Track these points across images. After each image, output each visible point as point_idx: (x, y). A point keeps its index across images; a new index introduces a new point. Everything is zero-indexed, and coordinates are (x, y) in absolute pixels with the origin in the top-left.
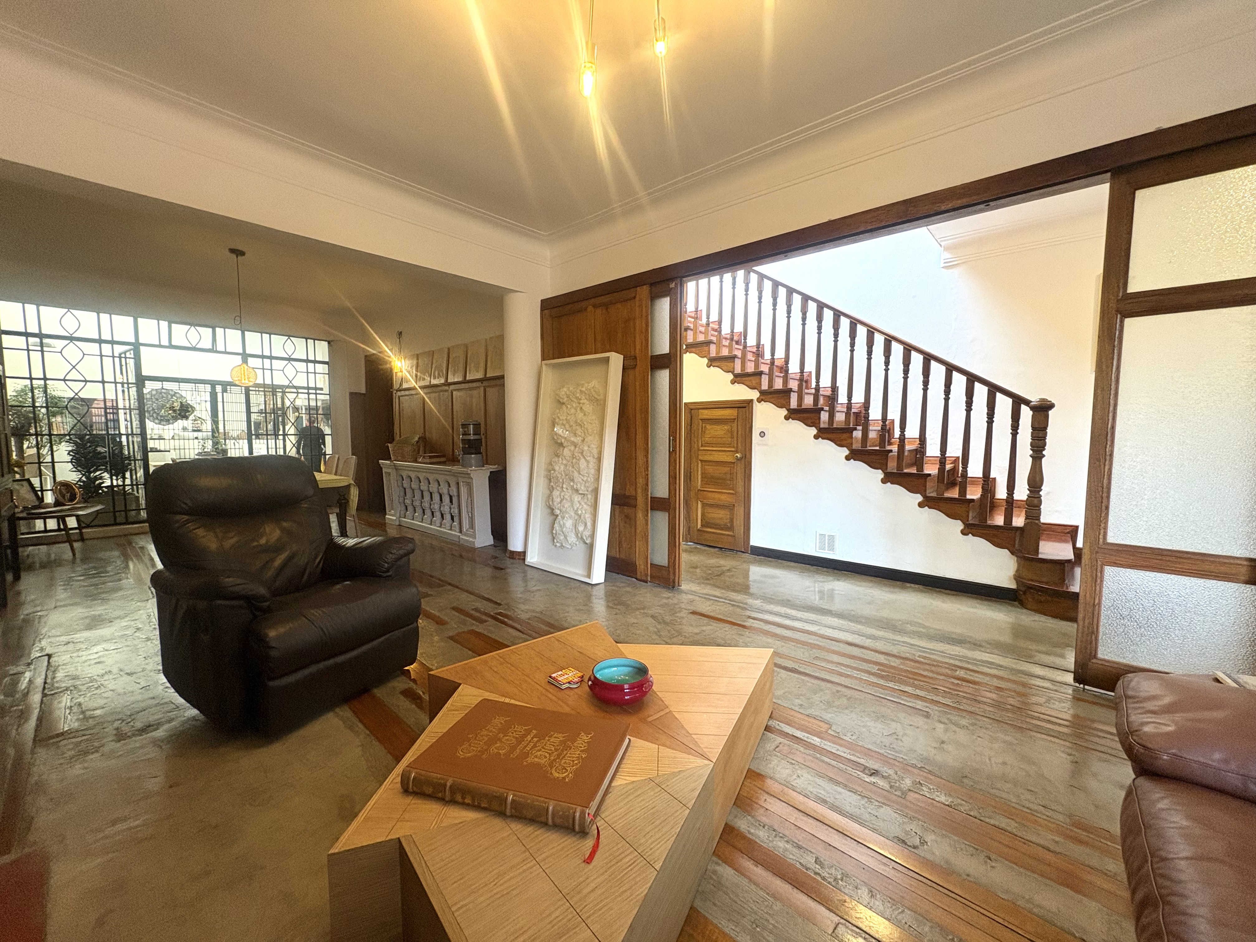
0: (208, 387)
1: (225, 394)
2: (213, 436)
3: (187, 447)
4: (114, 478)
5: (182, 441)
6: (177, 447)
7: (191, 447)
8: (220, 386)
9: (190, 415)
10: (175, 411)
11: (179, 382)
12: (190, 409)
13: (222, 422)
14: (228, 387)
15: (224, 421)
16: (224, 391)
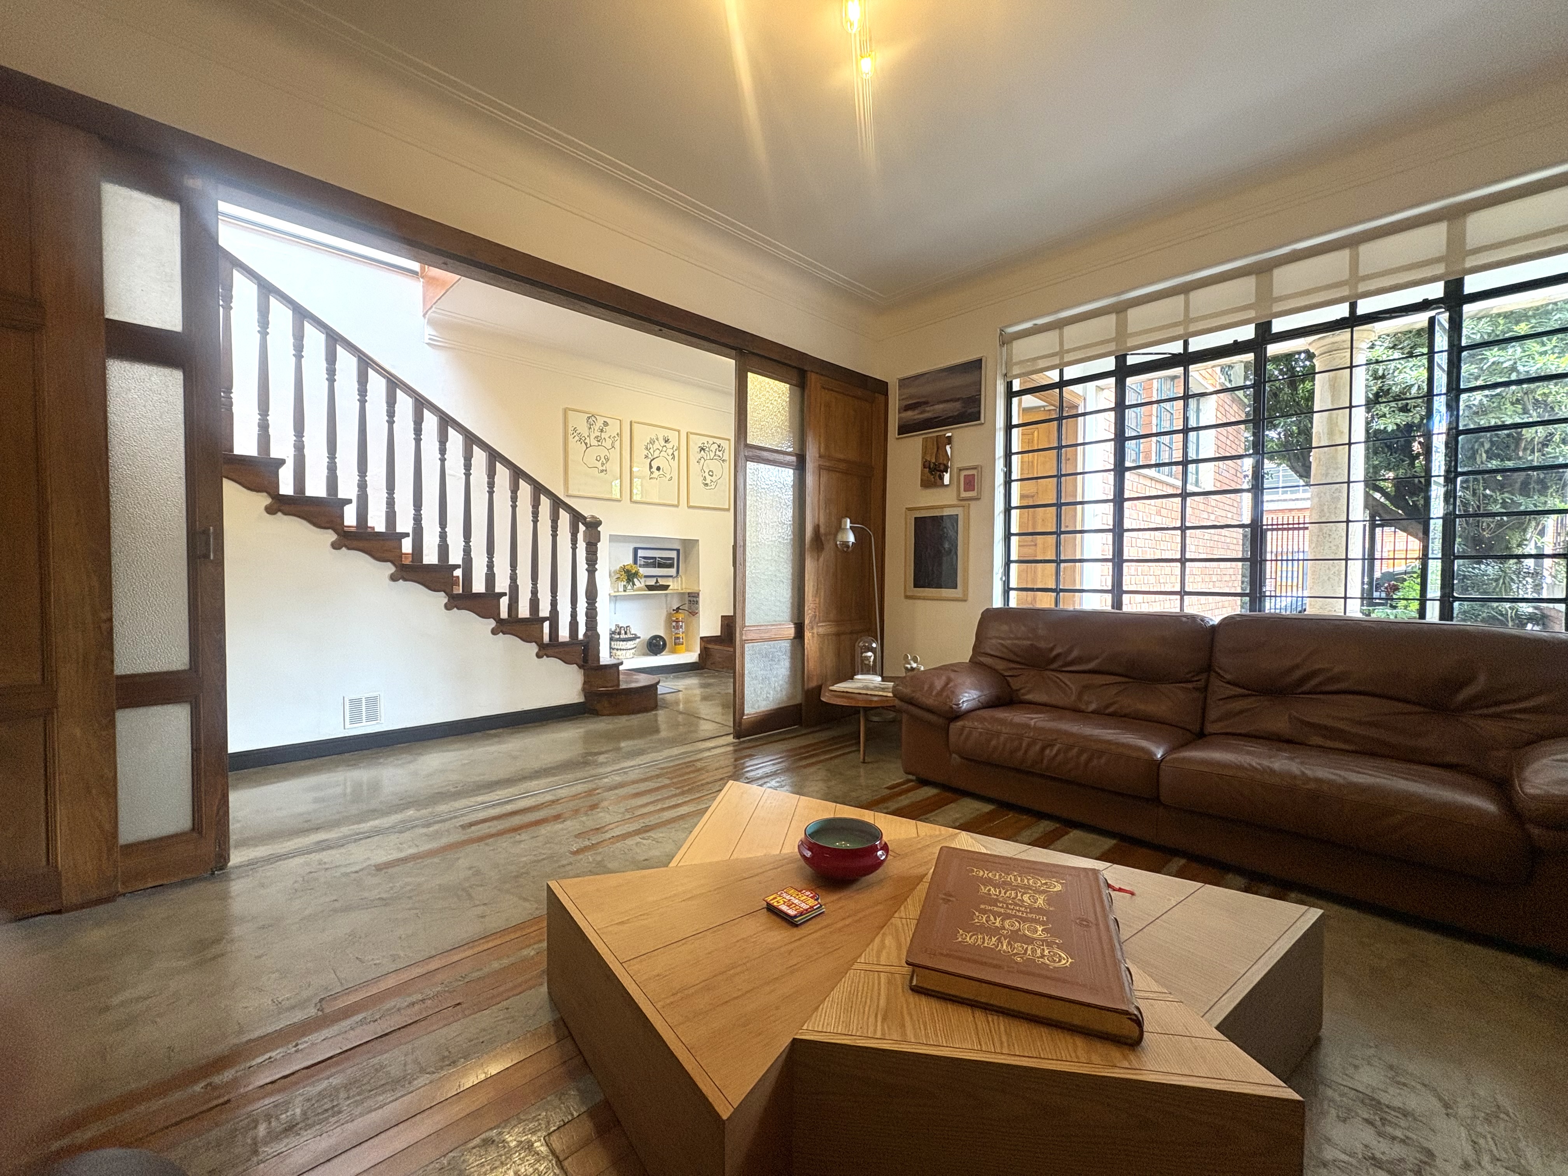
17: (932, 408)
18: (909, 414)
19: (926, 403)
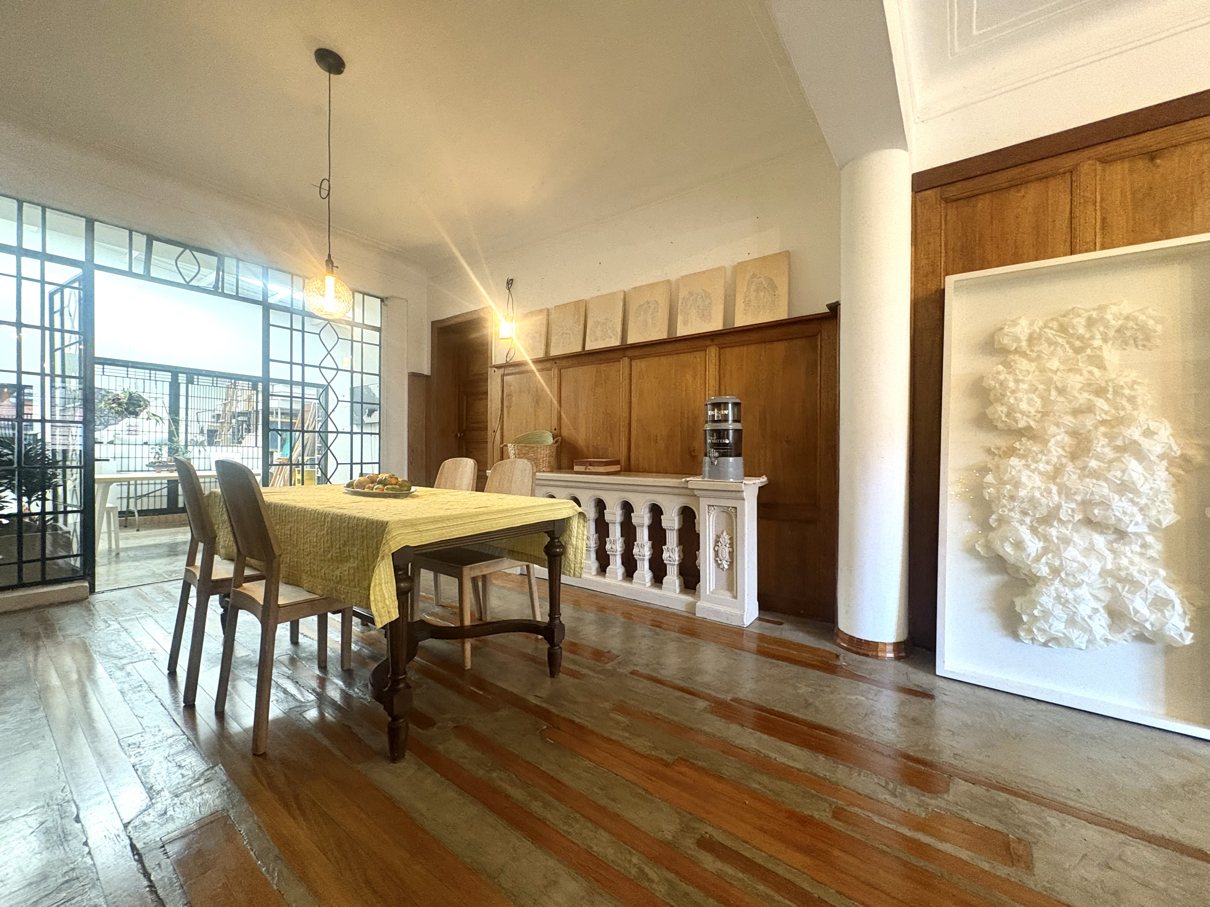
0: (168, 376)
1: (190, 385)
2: (170, 440)
3: (132, 455)
4: (25, 499)
5: (125, 447)
6: (118, 455)
7: (139, 455)
8: (185, 375)
9: (141, 411)
10: (120, 404)
11: (127, 367)
12: (142, 403)
13: (184, 423)
14: (196, 377)
15: (187, 421)
16: (190, 381)
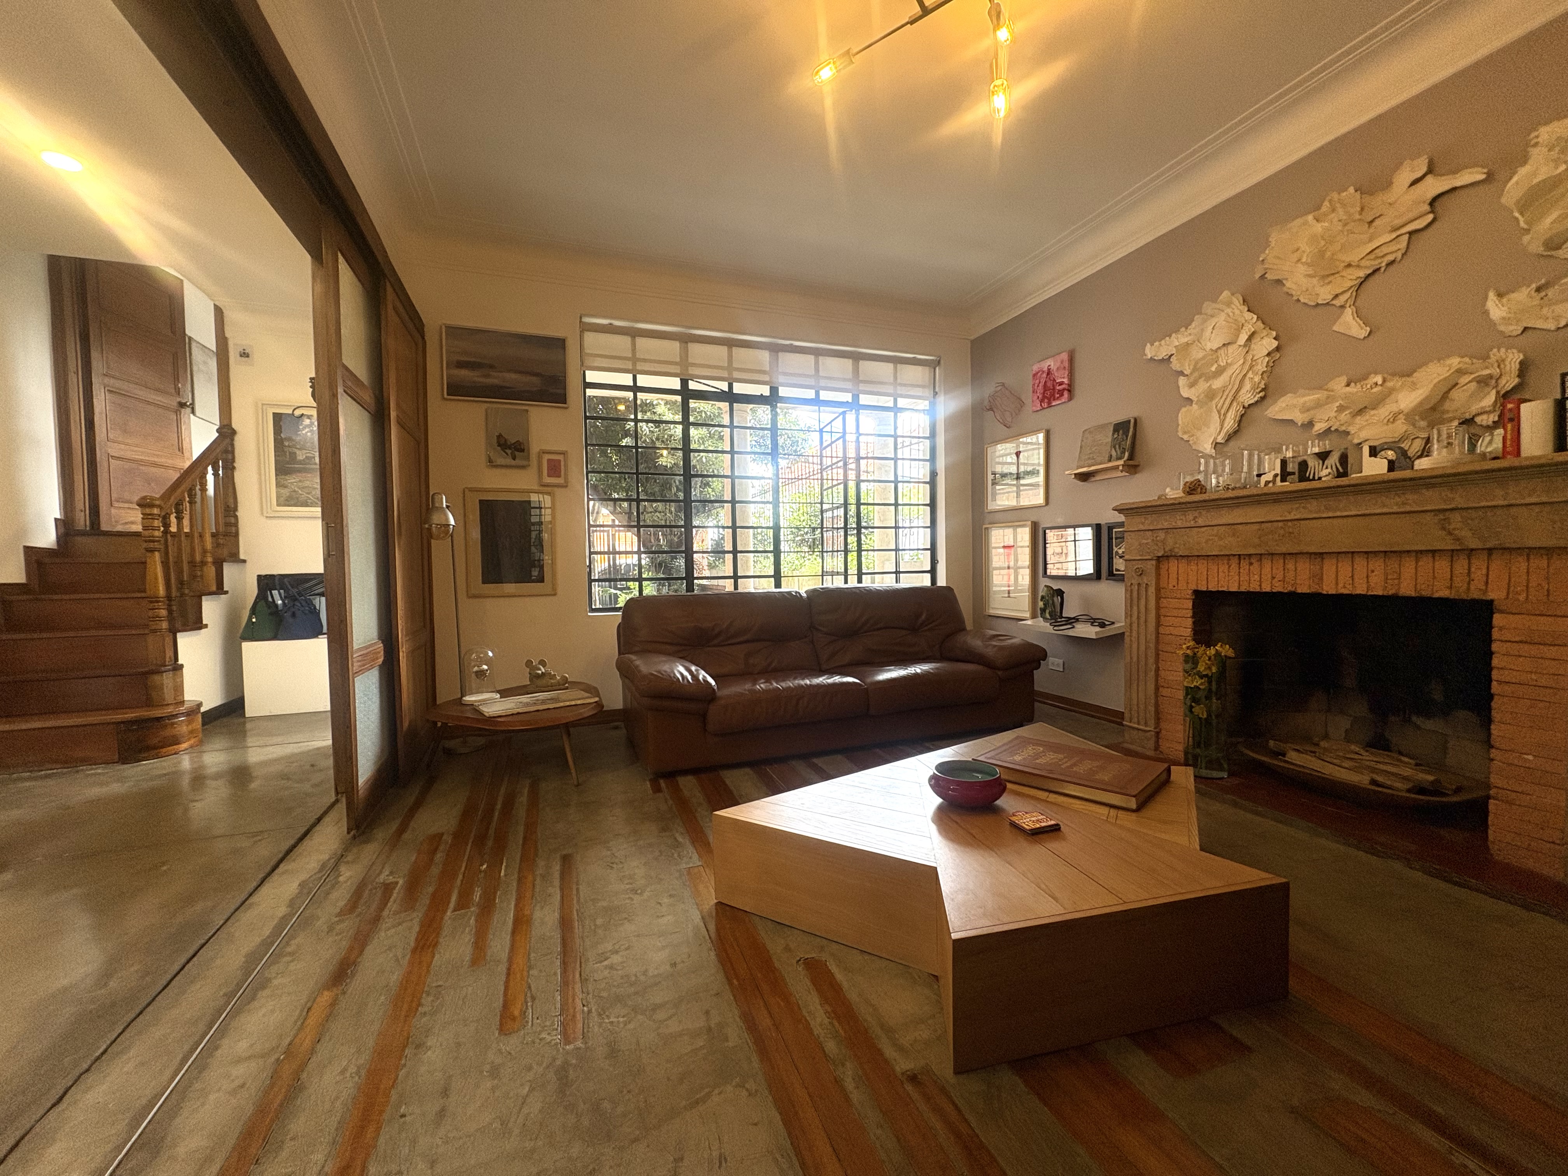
17: (500, 374)
18: (464, 373)
19: (492, 367)
